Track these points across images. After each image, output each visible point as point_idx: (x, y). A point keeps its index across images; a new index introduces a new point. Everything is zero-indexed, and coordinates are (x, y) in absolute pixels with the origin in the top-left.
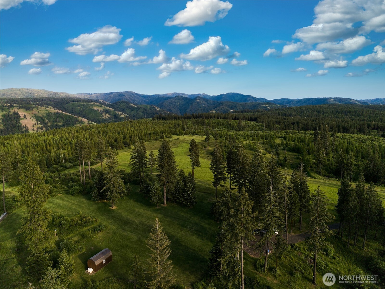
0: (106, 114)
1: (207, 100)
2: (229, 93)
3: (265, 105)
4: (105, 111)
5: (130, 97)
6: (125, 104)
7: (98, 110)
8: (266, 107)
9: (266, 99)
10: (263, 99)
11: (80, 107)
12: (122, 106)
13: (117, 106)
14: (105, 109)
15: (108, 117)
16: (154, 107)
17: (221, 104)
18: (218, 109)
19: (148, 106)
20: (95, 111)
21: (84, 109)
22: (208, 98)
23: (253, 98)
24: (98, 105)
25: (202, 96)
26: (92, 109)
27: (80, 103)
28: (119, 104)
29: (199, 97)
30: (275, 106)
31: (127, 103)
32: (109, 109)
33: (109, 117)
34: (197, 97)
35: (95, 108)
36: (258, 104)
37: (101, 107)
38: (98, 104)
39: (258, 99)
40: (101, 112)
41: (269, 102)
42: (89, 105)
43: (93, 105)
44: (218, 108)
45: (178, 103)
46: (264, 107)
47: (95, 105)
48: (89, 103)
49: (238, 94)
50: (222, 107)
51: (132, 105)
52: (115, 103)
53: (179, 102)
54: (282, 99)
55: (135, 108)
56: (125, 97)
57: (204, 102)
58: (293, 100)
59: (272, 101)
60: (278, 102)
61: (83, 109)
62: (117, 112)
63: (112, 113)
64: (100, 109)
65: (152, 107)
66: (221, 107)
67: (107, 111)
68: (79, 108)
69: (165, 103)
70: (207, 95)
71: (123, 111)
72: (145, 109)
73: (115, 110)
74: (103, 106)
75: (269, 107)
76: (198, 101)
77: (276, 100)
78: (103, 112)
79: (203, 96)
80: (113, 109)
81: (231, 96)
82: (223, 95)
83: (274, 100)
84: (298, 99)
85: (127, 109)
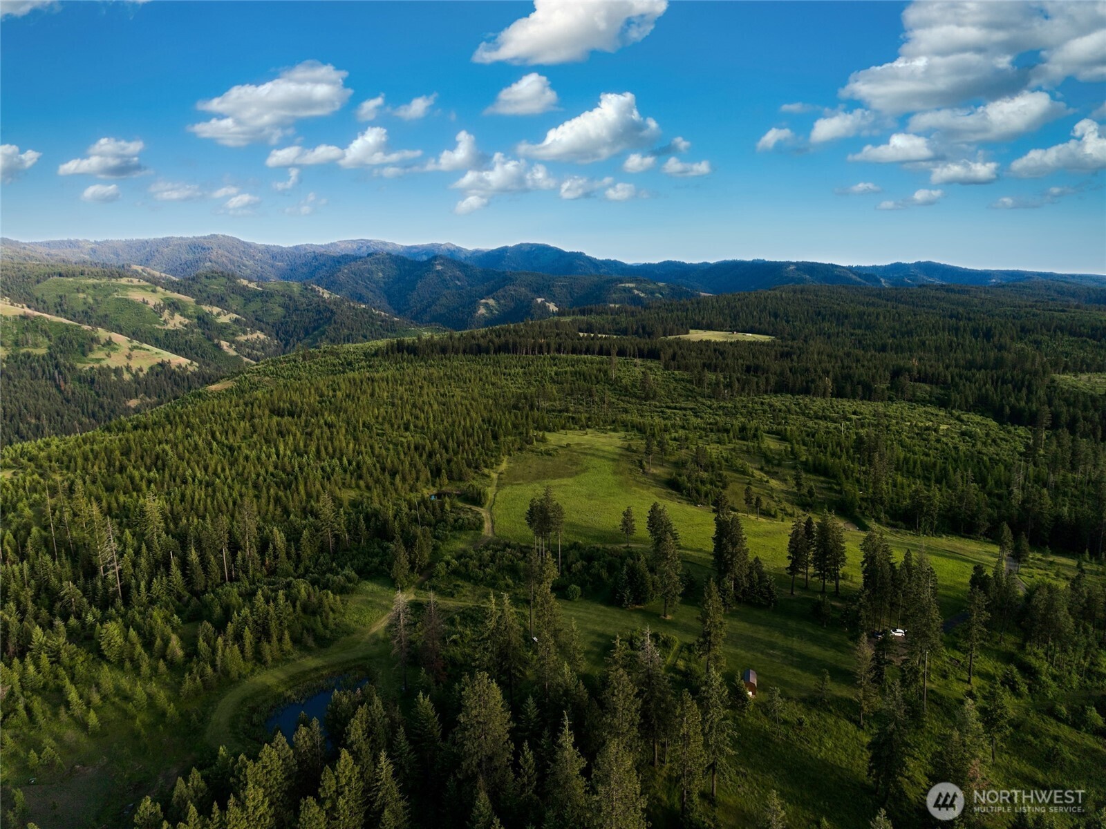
0: (172, 315)
1: (466, 266)
2: (521, 245)
3: (627, 285)
4: (169, 305)
5: (226, 254)
6: (224, 280)
7: (147, 303)
8: (630, 290)
11: (84, 292)
12: (216, 287)
13: (197, 287)
14: (168, 299)
15: (180, 323)
16: (313, 290)
17: (505, 280)
18: (503, 296)
19: (296, 287)
20: (138, 307)
21: (99, 298)
23: (591, 261)
24: (143, 288)
26: (126, 300)
27: (83, 281)
28: (204, 280)
29: (441, 257)
31: (231, 277)
32: (179, 300)
33: (186, 326)
34: (434, 257)
35: (137, 296)
36: (609, 282)
37: (154, 291)
38: (143, 283)
39: (602, 262)
40: (158, 310)
42: (114, 286)
43: (127, 286)
44: (500, 292)
45: (381, 274)
46: (625, 290)
47: (132, 287)
48: (113, 280)
49: (545, 249)
50: (511, 288)
51: (245, 282)
52: (193, 279)
53: (382, 271)
55: (256, 294)
56: (213, 256)
57: (458, 273)
61: (95, 300)
62: (207, 308)
63: (190, 311)
64: (153, 300)
65: (306, 289)
66: (511, 289)
67: (175, 307)
68: (81, 295)
69: (339, 274)
70: (460, 250)
71: (220, 301)
72: (290, 298)
73: (198, 303)
74: (159, 288)
75: (637, 289)
76: (439, 268)
78: (162, 310)
79: (449, 250)
80: (192, 300)
81: (528, 252)
82: (503, 251)
85: (232, 295)
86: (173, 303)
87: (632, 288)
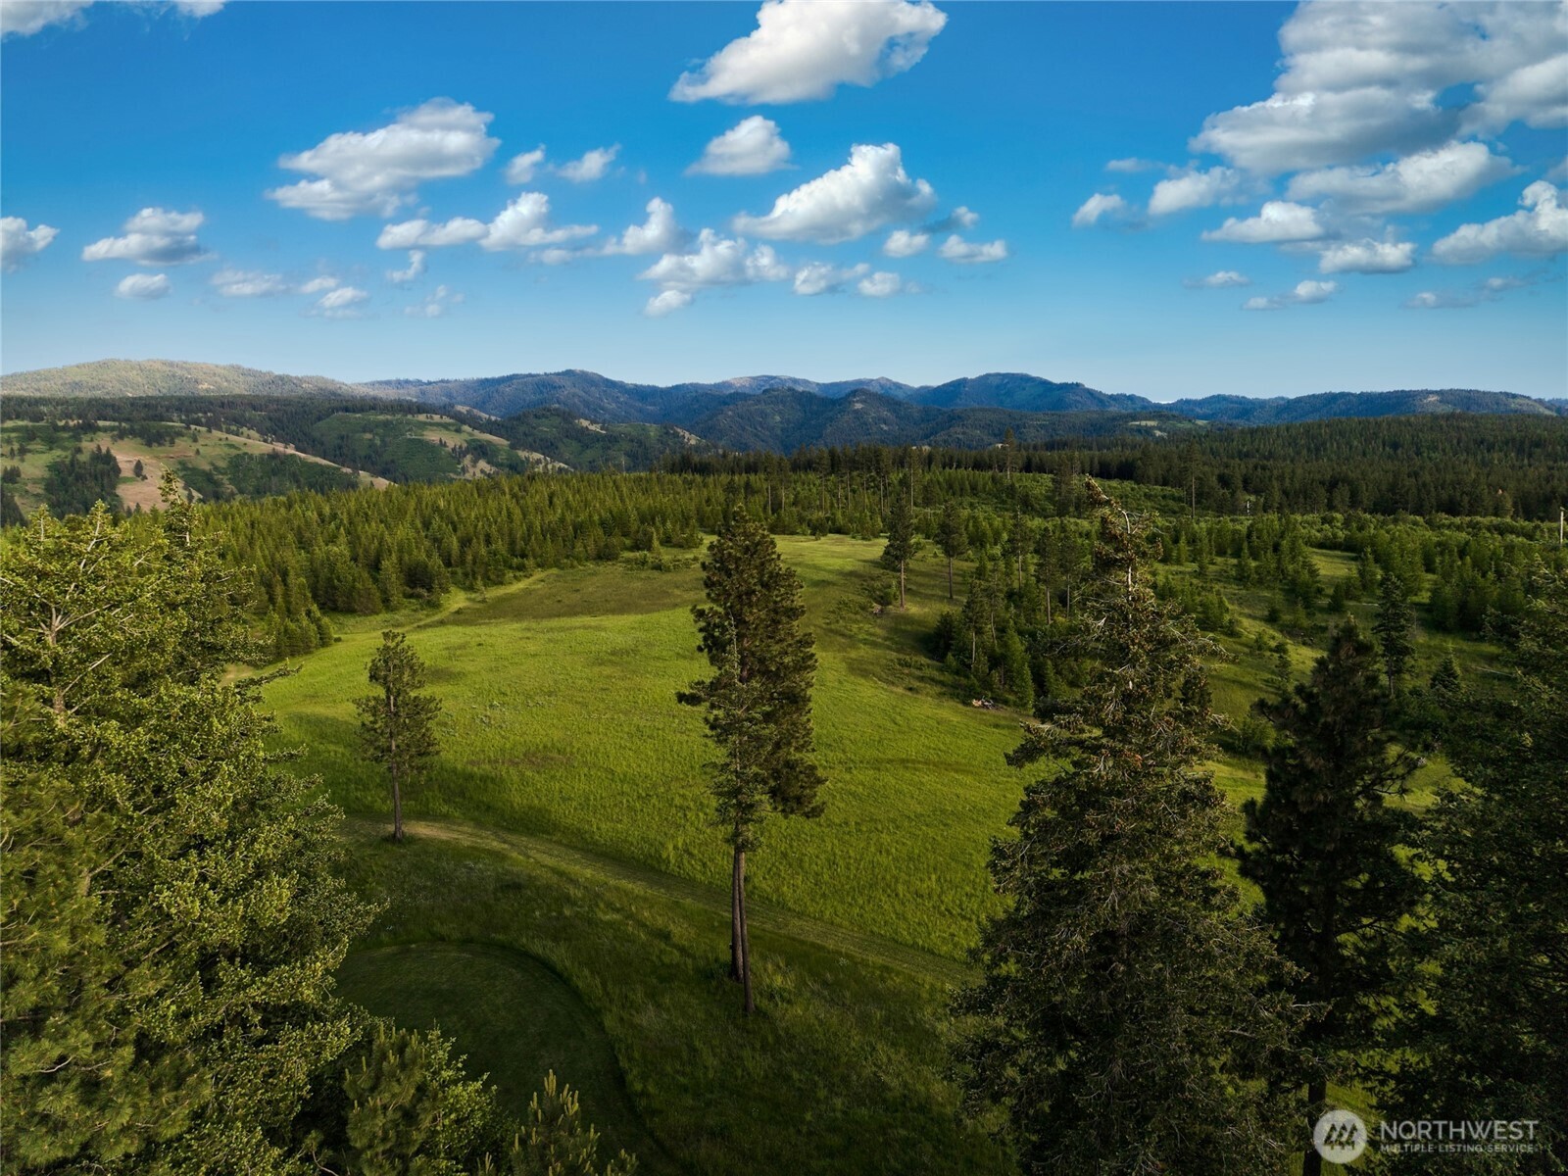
0: (475, 462)
1: (898, 403)
2: (988, 376)
3: (1143, 423)
4: (475, 449)
5: (582, 393)
6: (557, 421)
7: (445, 445)
8: (1148, 431)
9: (1143, 399)
10: (1131, 398)
11: (371, 431)
12: (546, 429)
13: (522, 429)
14: (474, 440)
15: (482, 471)
16: (676, 435)
17: (954, 419)
18: (945, 441)
19: (653, 431)
20: (432, 450)
21: (387, 439)
22: (900, 395)
23: (1091, 393)
24: (445, 426)
25: (876, 389)
26: (420, 441)
27: (372, 418)
28: (534, 422)
29: (864, 392)
30: (1186, 425)
31: (567, 416)
32: (489, 442)
33: (489, 475)
34: (854, 393)
35: (433, 436)
36: (1114, 419)
37: (458, 431)
38: (446, 420)
39: (1112, 397)
40: (458, 454)
41: (1159, 412)
42: (408, 423)
43: (425, 423)
44: (941, 436)
45: (778, 418)
46: (1139, 430)
47: (431, 424)
48: (409, 417)
49: (1025, 379)
50: (959, 430)
51: (585, 423)
52: (518, 419)
53: (780, 413)
54: (1214, 396)
55: (597, 437)
57: (885, 414)
58: (1260, 404)
59: (1169, 407)
60: (1198, 410)
61: (382, 441)
62: (523, 454)
63: (502, 457)
64: (453, 441)
65: (667, 433)
66: (957, 431)
67: (481, 451)
68: (368, 436)
69: (720, 417)
70: (898, 386)
71: (549, 448)
72: (640, 443)
73: (513, 447)
74: (466, 428)
75: (1160, 429)
76: (859, 406)
77: (1188, 402)
78: (463, 453)
79: (882, 386)
80: (506, 442)
81: (998, 387)
82: (961, 383)
83: (1181, 401)
84: (1282, 398)
85: (565, 440)
86: (481, 446)
87: (1153, 427)
